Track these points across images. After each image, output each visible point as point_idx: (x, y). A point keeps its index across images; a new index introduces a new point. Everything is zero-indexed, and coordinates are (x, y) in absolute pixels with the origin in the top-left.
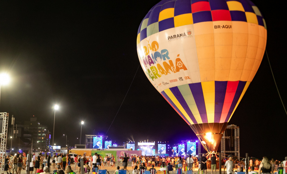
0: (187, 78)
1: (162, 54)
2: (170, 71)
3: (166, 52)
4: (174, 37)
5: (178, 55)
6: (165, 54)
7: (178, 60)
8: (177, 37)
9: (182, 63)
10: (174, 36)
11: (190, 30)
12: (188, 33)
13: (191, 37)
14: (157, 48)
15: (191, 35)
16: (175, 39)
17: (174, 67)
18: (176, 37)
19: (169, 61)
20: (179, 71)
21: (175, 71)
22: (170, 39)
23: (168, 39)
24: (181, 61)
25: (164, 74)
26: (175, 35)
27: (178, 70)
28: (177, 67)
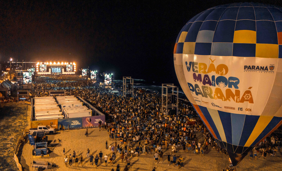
0: (249, 110)
1: (229, 80)
2: (231, 99)
3: (237, 81)
4: (252, 68)
5: (250, 88)
6: (233, 82)
7: (248, 92)
8: (257, 69)
9: (251, 96)
10: (252, 66)
11: (273, 65)
12: (271, 68)
13: (273, 72)
14: (224, 72)
15: (273, 71)
16: (253, 71)
17: (239, 98)
18: (255, 68)
19: (236, 90)
20: (243, 102)
21: (238, 101)
22: (246, 69)
23: (245, 69)
24: (251, 95)
25: (221, 100)
26: (255, 67)
27: (243, 100)
28: (243, 98)
